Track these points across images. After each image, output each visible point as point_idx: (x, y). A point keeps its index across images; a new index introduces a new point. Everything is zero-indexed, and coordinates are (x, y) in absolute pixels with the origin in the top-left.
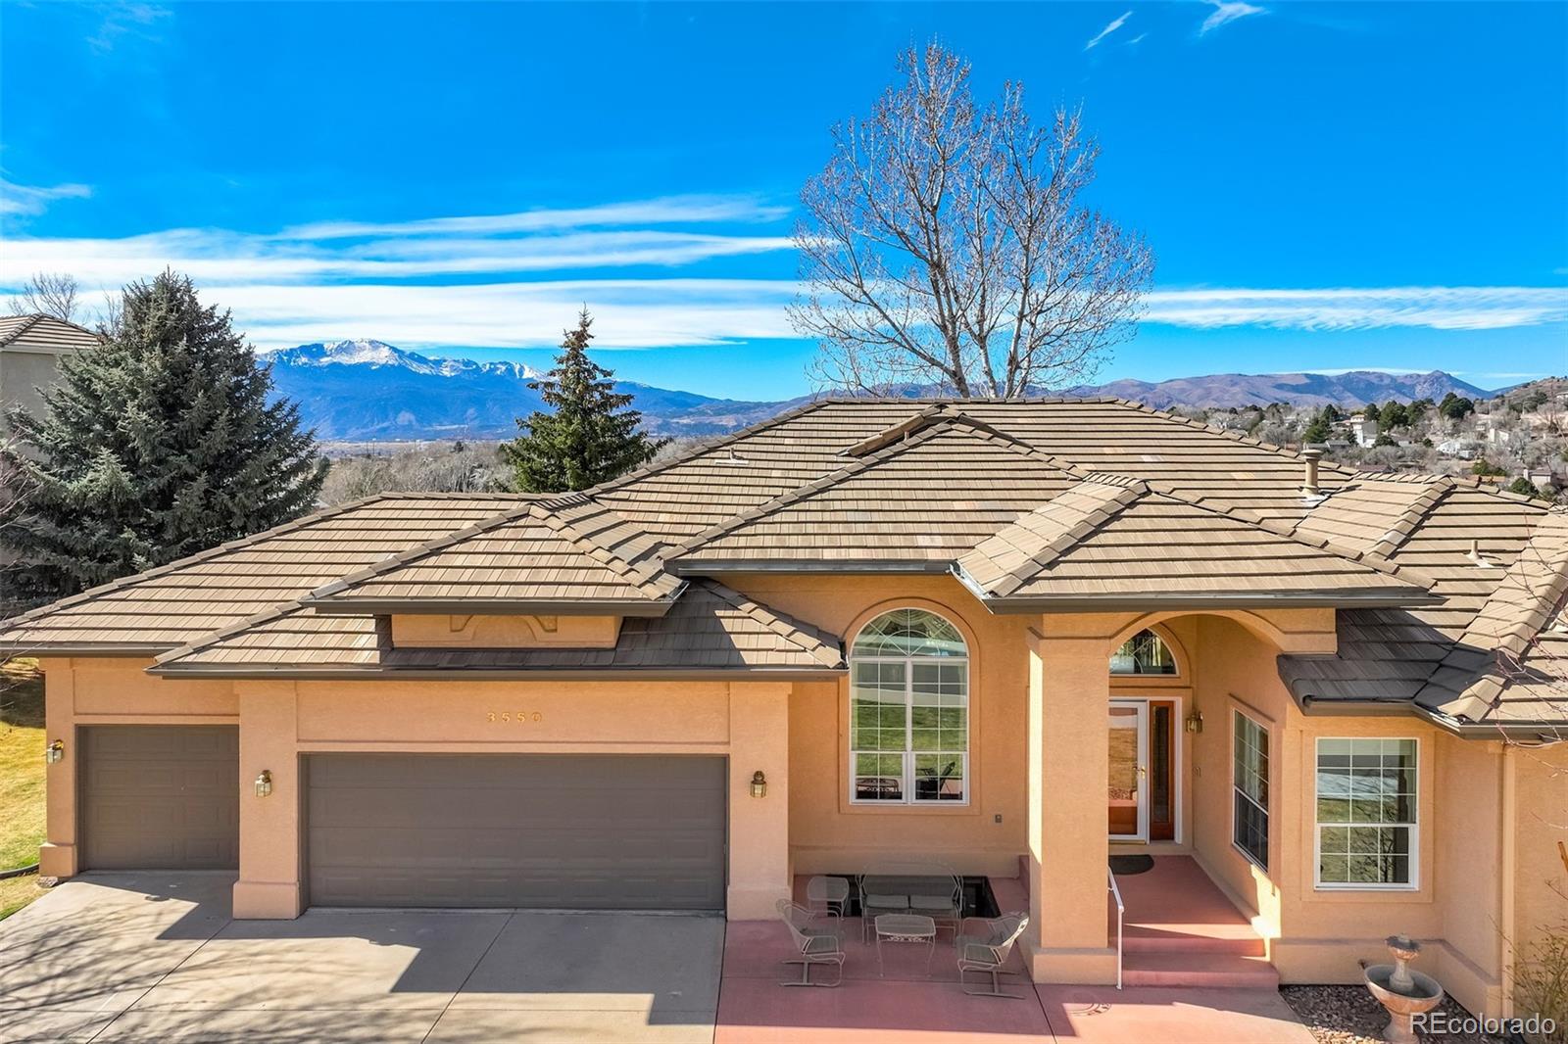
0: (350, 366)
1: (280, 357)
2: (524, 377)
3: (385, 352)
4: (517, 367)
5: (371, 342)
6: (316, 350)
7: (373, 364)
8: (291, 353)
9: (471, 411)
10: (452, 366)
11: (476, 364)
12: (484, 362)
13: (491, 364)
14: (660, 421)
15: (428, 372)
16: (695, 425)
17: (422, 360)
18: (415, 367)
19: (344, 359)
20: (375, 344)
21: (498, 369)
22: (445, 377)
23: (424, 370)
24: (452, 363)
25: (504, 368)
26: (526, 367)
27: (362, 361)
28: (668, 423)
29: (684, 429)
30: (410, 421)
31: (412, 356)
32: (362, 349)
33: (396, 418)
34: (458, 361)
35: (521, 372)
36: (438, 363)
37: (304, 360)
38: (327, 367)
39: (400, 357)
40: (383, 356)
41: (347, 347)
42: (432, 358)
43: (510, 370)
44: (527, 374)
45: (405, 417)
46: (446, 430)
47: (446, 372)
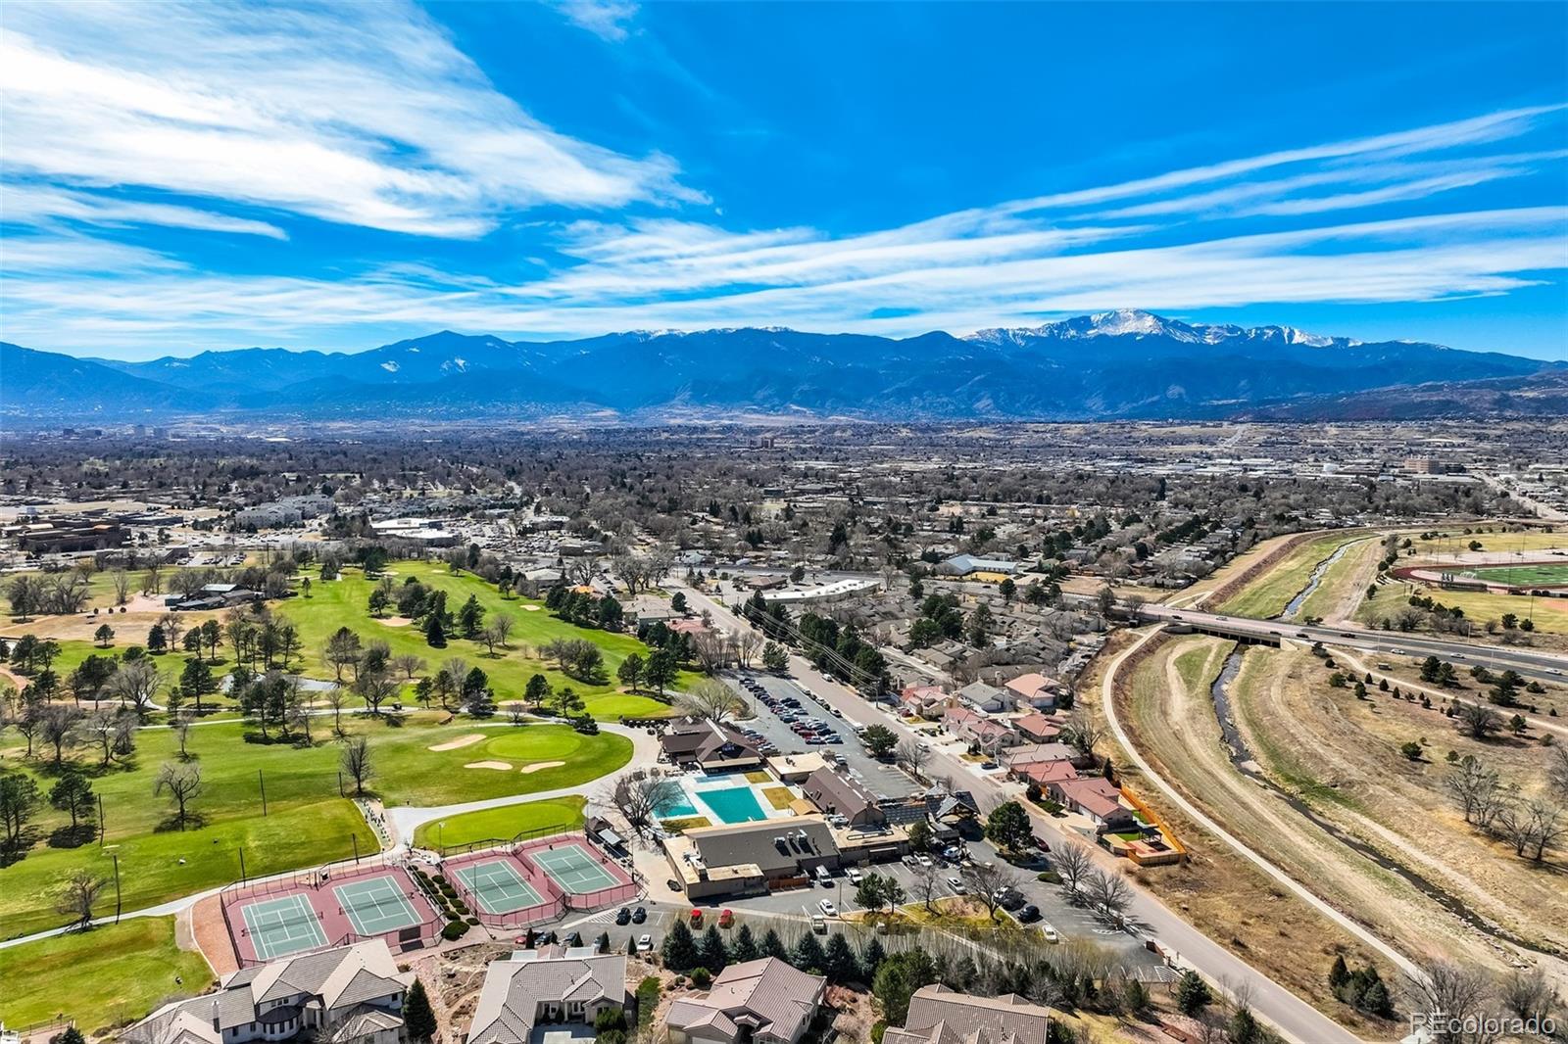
0: (1115, 337)
1: (1051, 331)
2: (1294, 342)
3: (1149, 321)
4: (1287, 331)
5: (1136, 312)
6: (1082, 322)
7: (1137, 334)
8: (1061, 327)
9: (1243, 383)
10: (1216, 333)
11: (1240, 329)
12: (1249, 327)
13: (1257, 329)
14: (1497, 395)
15: (1191, 340)
16: (1547, 399)
17: (1186, 328)
18: (1178, 336)
19: (1111, 331)
20: (1140, 314)
21: (1265, 334)
22: (1209, 344)
23: (1188, 338)
24: (1216, 330)
25: (1271, 333)
26: (1296, 331)
27: (1126, 332)
28: (1508, 398)
29: (1533, 405)
30: (1180, 394)
31: (1176, 324)
32: (1127, 319)
33: (1165, 391)
34: (1221, 328)
35: (1291, 335)
36: (1202, 331)
37: (1072, 332)
38: (1095, 338)
39: (1164, 326)
40: (1148, 325)
41: (1113, 318)
42: (1194, 325)
43: (1279, 334)
44: (1298, 338)
45: (1175, 391)
46: (1223, 405)
47: (1209, 340)
